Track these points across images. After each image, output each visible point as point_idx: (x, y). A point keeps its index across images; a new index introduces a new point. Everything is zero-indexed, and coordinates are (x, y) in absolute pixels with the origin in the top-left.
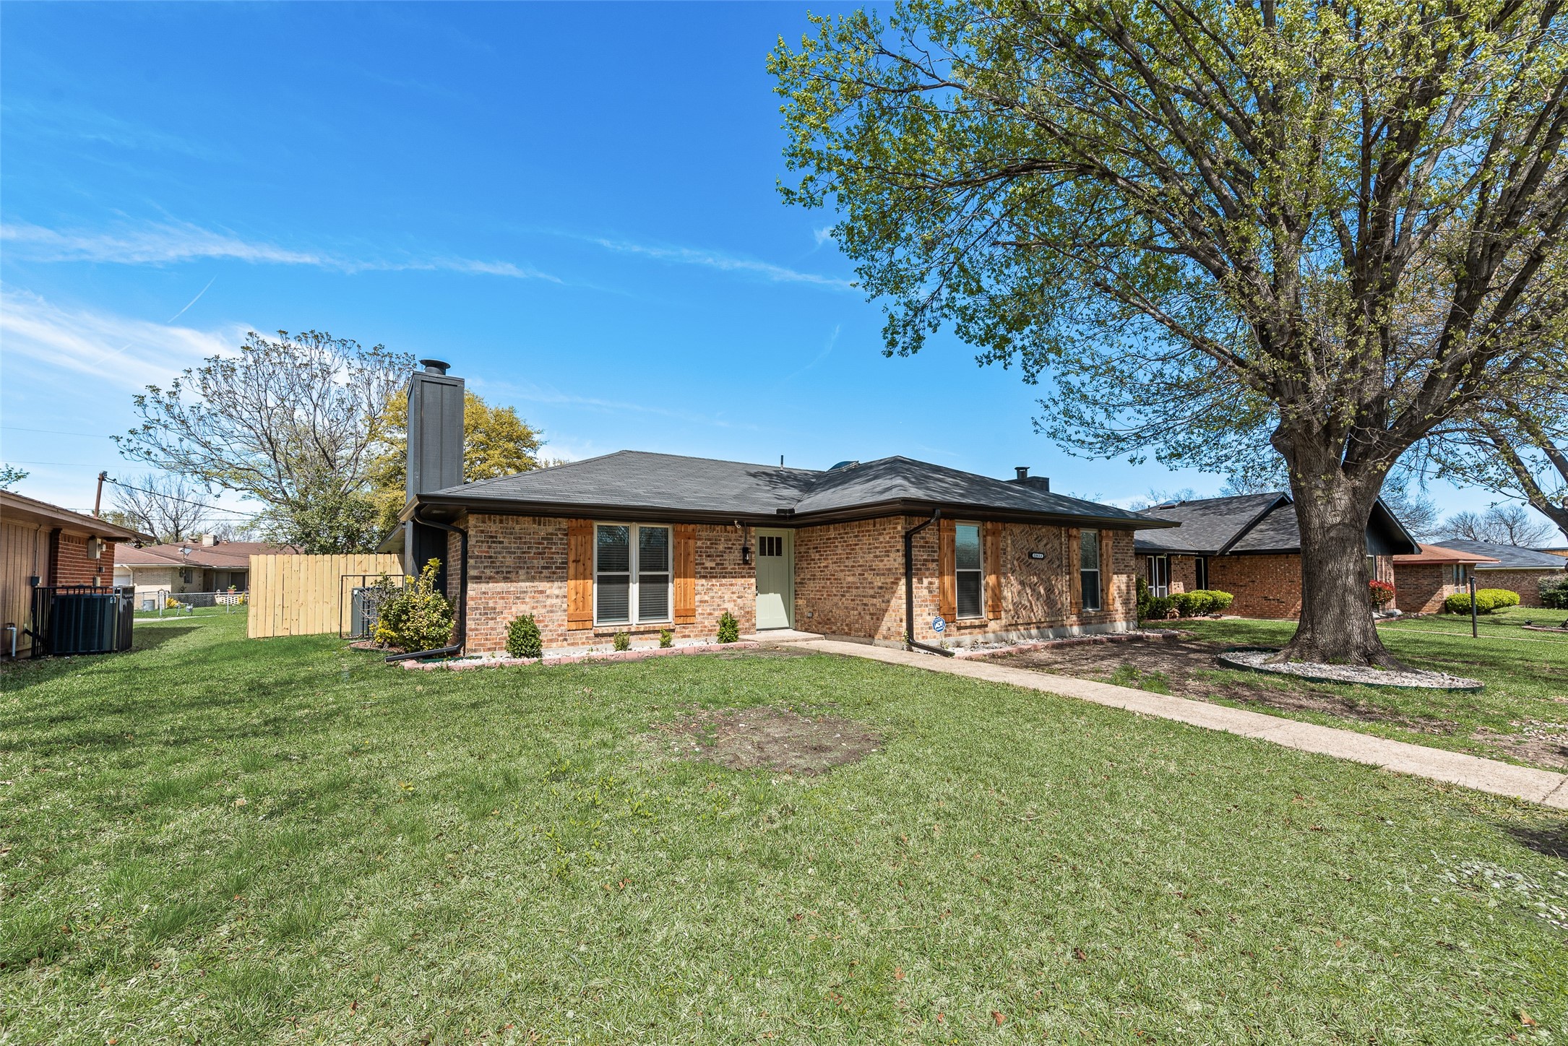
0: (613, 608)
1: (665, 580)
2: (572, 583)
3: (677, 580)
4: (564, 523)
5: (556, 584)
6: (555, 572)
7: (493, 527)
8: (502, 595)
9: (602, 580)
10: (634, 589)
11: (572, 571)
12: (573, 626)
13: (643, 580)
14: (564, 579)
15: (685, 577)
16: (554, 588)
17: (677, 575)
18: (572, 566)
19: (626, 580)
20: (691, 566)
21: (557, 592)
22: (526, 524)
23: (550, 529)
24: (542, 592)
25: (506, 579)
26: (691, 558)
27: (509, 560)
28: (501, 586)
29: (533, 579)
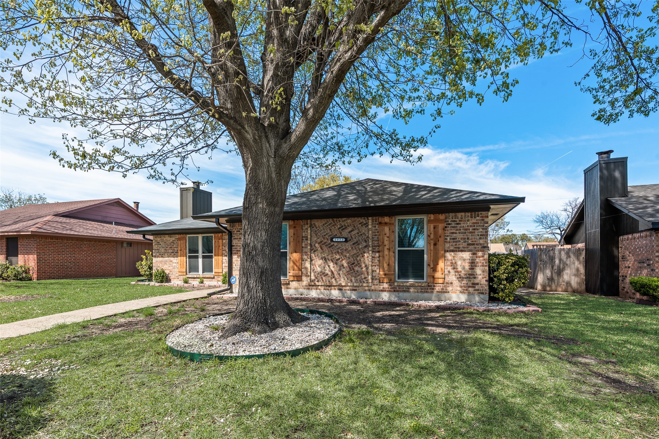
0: (193, 268)
1: (211, 257)
2: (179, 258)
3: (215, 257)
4: (177, 236)
5: (175, 258)
6: (175, 254)
7: (159, 239)
8: (161, 262)
9: (190, 257)
10: (200, 260)
11: (179, 254)
12: (180, 274)
13: (204, 257)
14: (177, 257)
15: (218, 256)
16: (174, 260)
17: (215, 255)
18: (179, 252)
19: (197, 257)
20: (220, 251)
21: (175, 261)
22: (167, 238)
23: (173, 239)
24: (171, 261)
25: (162, 257)
26: (221, 248)
27: (163, 250)
28: (160, 259)
29: (169, 257)
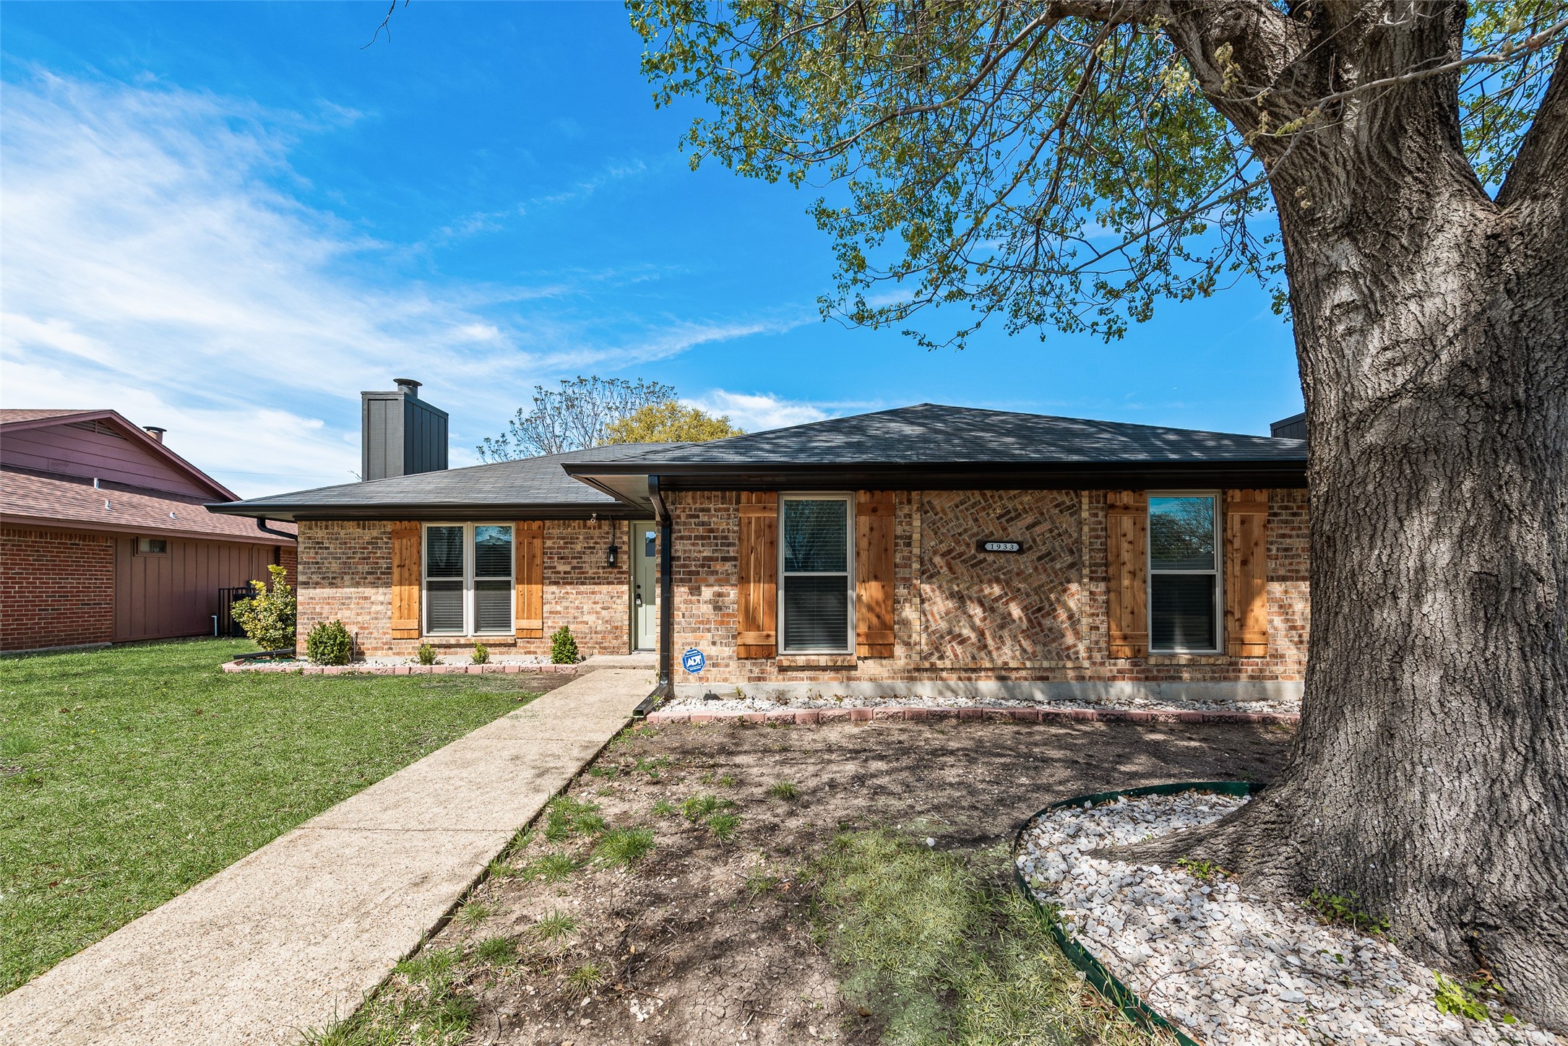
0: (444, 618)
1: (507, 586)
2: (396, 589)
3: (521, 587)
4: (389, 526)
5: (381, 590)
6: (380, 577)
7: (319, 533)
8: (327, 601)
9: (431, 586)
10: (469, 596)
11: (396, 576)
12: (398, 634)
13: (479, 586)
14: (388, 585)
15: (530, 582)
16: (378, 595)
17: (520, 581)
18: (396, 571)
19: (458, 587)
20: (537, 572)
21: (381, 598)
22: (350, 531)
23: (375, 533)
24: (366, 598)
25: (332, 585)
26: (538, 561)
27: (335, 566)
28: (328, 592)
29: (357, 585)
